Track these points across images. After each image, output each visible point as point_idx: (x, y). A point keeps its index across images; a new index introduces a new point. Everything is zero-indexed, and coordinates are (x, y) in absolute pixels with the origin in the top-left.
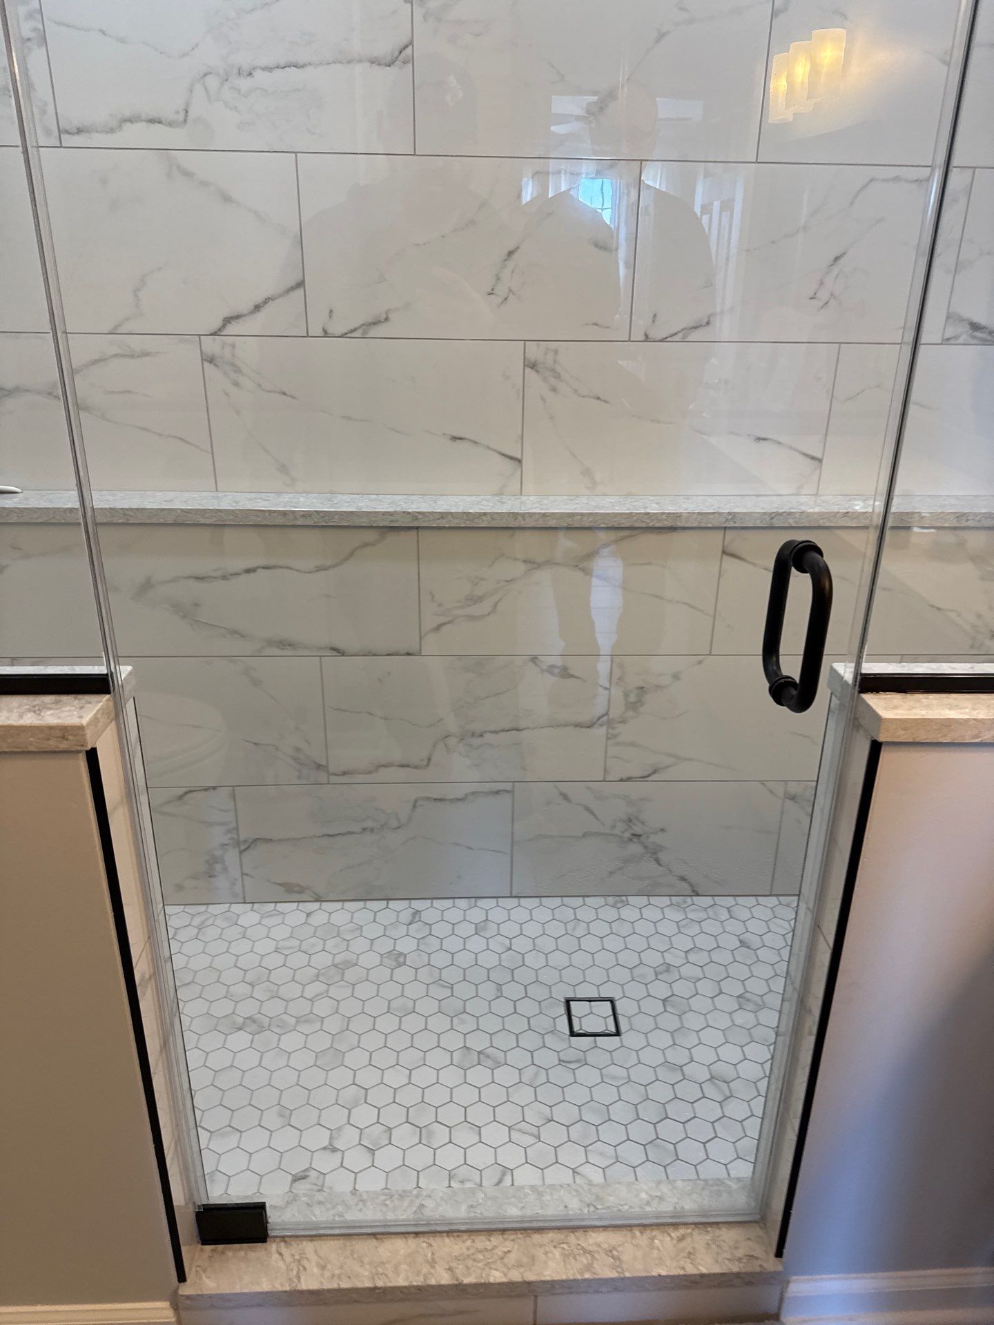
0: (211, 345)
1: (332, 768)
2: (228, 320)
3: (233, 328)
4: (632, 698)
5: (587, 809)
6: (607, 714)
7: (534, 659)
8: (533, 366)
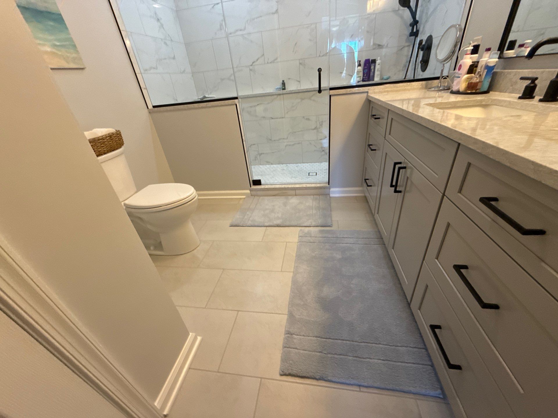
0: (251, 67)
1: (272, 140)
2: (253, 63)
3: (254, 64)
4: (321, 123)
5: (315, 146)
6: (316, 127)
7: (304, 117)
8: (301, 64)
